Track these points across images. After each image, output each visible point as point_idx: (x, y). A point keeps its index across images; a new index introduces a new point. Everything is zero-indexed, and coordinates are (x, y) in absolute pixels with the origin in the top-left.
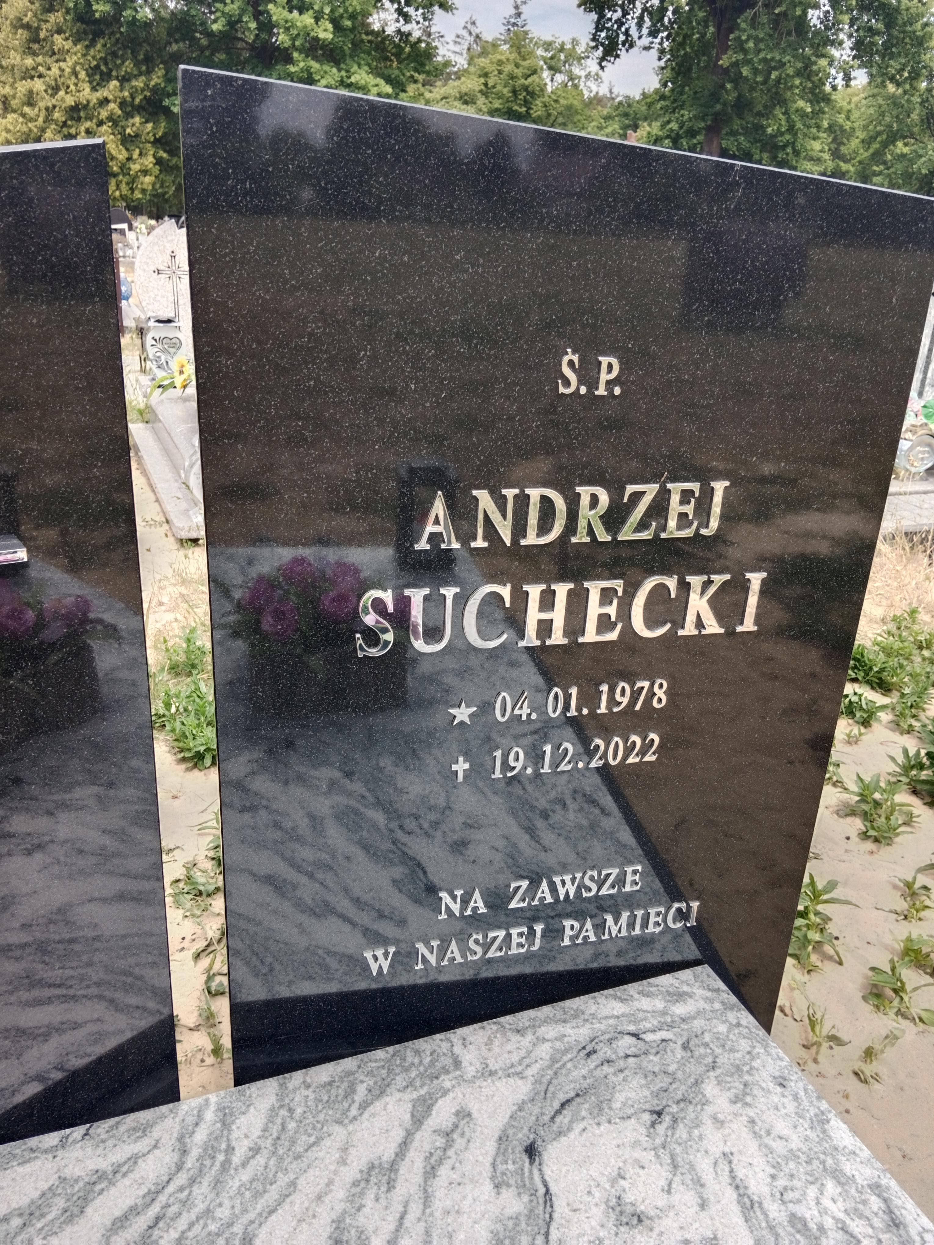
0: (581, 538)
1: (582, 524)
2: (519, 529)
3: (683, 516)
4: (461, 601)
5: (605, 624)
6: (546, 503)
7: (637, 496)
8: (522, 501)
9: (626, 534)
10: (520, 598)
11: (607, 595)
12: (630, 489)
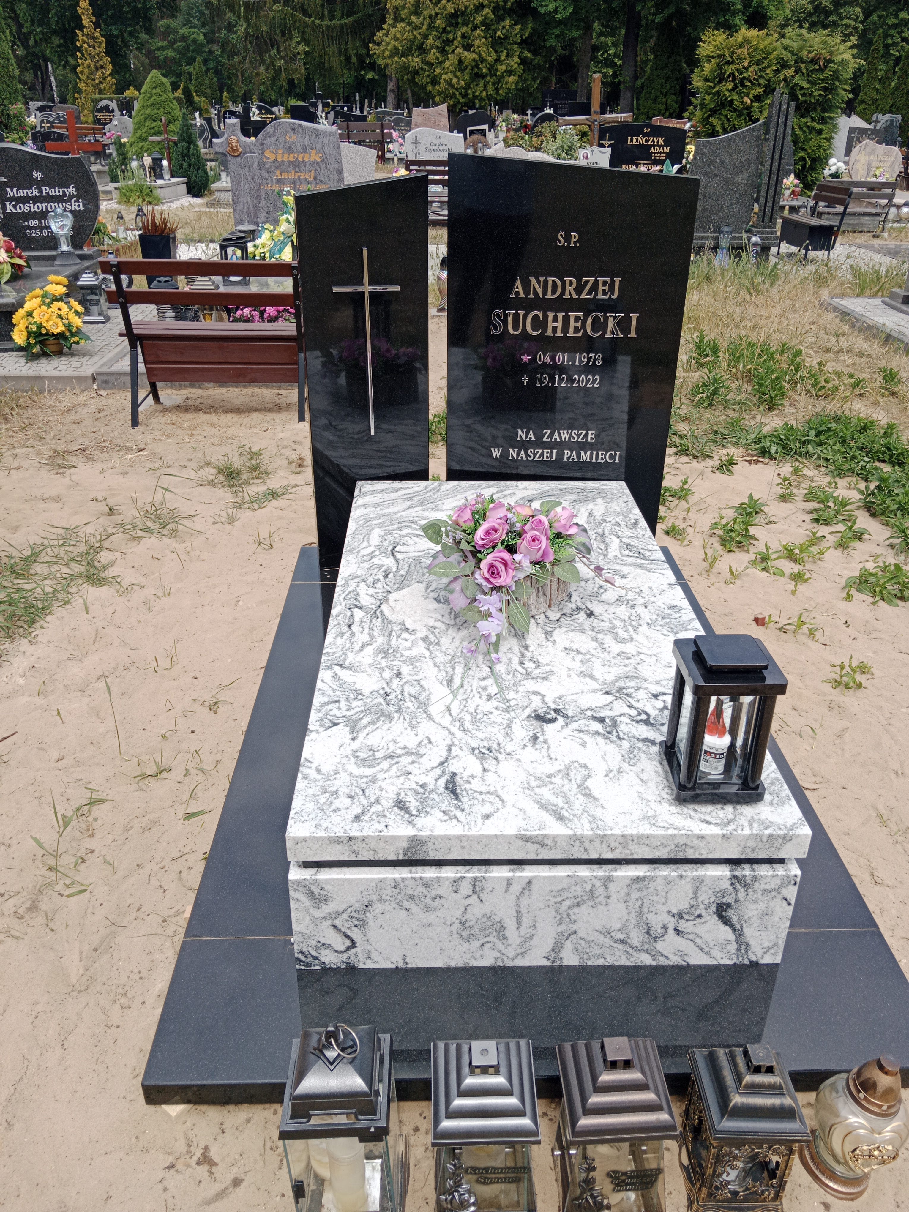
0: (567, 296)
1: (567, 292)
2: (545, 292)
3: (604, 291)
4: (525, 317)
5: (576, 329)
6: (554, 282)
7: (587, 282)
8: (546, 282)
9: (584, 296)
10: (546, 317)
11: (577, 319)
12: (584, 279)
